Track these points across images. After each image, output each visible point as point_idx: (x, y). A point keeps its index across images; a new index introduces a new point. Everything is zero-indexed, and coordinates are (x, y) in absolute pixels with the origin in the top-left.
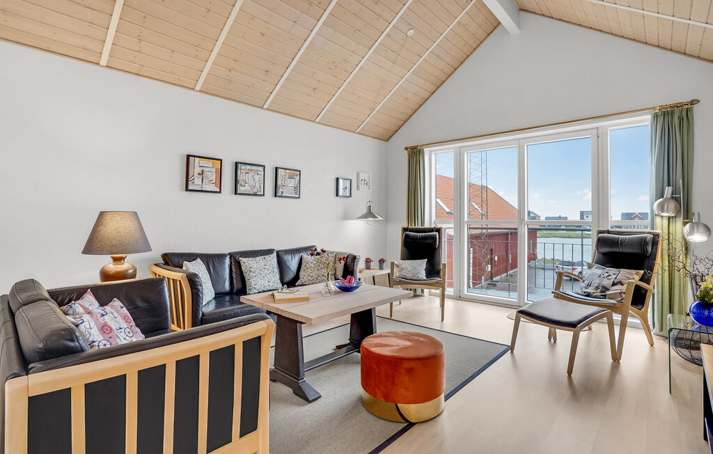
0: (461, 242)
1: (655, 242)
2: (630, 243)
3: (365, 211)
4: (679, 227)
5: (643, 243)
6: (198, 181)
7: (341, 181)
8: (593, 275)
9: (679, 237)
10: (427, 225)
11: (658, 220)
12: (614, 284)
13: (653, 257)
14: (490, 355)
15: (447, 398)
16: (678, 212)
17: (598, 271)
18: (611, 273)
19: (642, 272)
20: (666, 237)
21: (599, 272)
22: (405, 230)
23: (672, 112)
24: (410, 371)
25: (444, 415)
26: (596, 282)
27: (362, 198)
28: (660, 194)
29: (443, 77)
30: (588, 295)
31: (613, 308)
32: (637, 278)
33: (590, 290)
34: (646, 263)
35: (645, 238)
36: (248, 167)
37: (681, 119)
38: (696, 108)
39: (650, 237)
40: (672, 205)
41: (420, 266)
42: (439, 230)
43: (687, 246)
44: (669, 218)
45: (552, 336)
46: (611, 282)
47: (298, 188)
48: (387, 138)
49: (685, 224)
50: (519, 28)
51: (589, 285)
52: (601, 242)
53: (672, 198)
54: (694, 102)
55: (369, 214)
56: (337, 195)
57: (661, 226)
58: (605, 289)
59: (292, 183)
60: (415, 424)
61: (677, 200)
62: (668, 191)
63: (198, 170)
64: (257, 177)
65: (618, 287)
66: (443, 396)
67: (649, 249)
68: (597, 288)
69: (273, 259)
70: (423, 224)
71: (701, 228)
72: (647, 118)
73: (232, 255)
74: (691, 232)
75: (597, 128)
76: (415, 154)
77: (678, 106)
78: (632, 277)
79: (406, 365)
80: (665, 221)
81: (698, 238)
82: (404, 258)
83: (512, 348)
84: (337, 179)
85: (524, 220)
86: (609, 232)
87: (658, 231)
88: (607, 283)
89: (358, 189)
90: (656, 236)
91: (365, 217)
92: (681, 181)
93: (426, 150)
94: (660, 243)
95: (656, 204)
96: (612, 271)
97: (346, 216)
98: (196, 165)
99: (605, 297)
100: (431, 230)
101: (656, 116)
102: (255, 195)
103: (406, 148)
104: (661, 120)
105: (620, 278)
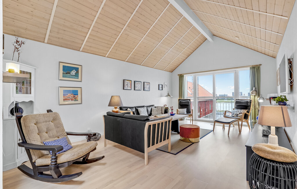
0: (196, 103)
1: (250, 102)
2: (244, 103)
3: (167, 94)
4: (257, 98)
5: (247, 102)
6: (126, 87)
7: (160, 85)
8: (234, 111)
9: (257, 100)
10: (185, 99)
11: (251, 96)
12: (240, 113)
13: (250, 106)
14: (208, 132)
15: (200, 139)
16: (256, 94)
17: (236, 110)
18: (239, 111)
19: (247, 110)
20: (253, 101)
22: (179, 100)
23: (255, 67)
24: (193, 131)
25: (200, 142)
26: (235, 113)
27: (166, 90)
28: (252, 89)
29: (190, 53)
30: (233, 116)
31: (239, 119)
32: (246, 112)
33: (233, 115)
34: (248, 108)
35: (248, 101)
36: (138, 82)
37: (257, 69)
39: (249, 101)
40: (255, 92)
41: (185, 110)
42: (190, 100)
43: (259, 103)
44: (254, 96)
45: (224, 128)
46: (239, 113)
47: (149, 88)
48: (172, 71)
49: (258, 97)
50: (213, 40)
51: (233, 114)
52: (237, 102)
53: (255, 90)
54: (260, 65)
55: (168, 95)
56: (159, 90)
58: (238, 115)
59: (148, 86)
60: (194, 143)
61: (256, 91)
62: (254, 88)
63: (126, 84)
64: (140, 85)
65: (241, 114)
66: (200, 138)
67: (249, 104)
68: (235, 115)
69: (145, 108)
70: (184, 98)
71: (262, 98)
72: (249, 68)
73: (135, 107)
74: (259, 99)
75: (236, 70)
76: (181, 77)
77: (257, 66)
79: (192, 130)
80: (253, 97)
81: (261, 101)
82: (179, 108)
83: (213, 131)
84: (159, 85)
85: (215, 96)
86: (239, 100)
87: (252, 99)
88: (238, 113)
89: (164, 87)
90: (251, 100)
91: (167, 96)
92: (257, 86)
93: (185, 75)
94: (252, 102)
95: (251, 92)
96: (239, 110)
97: (161, 96)
98: (126, 82)
99: (237, 117)
100: (187, 100)
101: (251, 68)
102: (139, 90)
103: (178, 75)
104: (252, 69)
105: (241, 112)
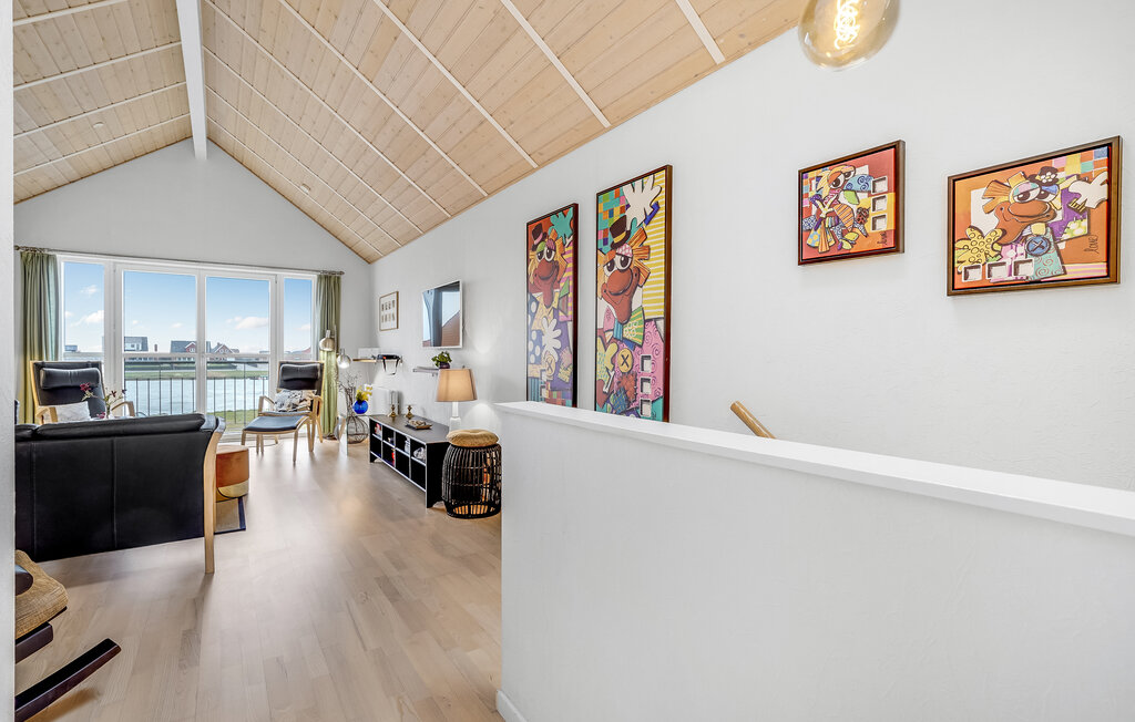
1: (321, 369)
2: (306, 371)
4: (334, 359)
5: (315, 369)
8: (282, 397)
9: (334, 365)
12: (301, 401)
13: (320, 380)
16: (333, 347)
17: (285, 394)
18: (296, 394)
19: (315, 390)
20: (327, 366)
21: (288, 394)
22: (38, 366)
23: (330, 277)
26: (287, 402)
28: (323, 336)
32: (313, 394)
34: (317, 384)
37: (334, 282)
38: (342, 277)
39: (317, 365)
40: (330, 343)
43: (338, 371)
44: (328, 352)
45: (260, 450)
46: (298, 400)
49: (337, 356)
51: (282, 405)
52: (285, 371)
53: (330, 338)
54: (341, 273)
57: (323, 358)
58: (295, 406)
60: (240, 497)
61: (332, 339)
62: (328, 332)
65: (304, 402)
67: (318, 374)
68: (289, 406)
71: (346, 359)
72: (314, 277)
74: (340, 361)
77: (333, 273)
78: (308, 394)
80: (326, 355)
81: (344, 365)
86: (288, 363)
87: (323, 362)
88: (296, 401)
90: (322, 365)
92: (335, 325)
94: (324, 369)
95: (320, 342)
96: (297, 392)
100: (88, 365)
101: (320, 277)
104: (323, 281)
105: (304, 396)
